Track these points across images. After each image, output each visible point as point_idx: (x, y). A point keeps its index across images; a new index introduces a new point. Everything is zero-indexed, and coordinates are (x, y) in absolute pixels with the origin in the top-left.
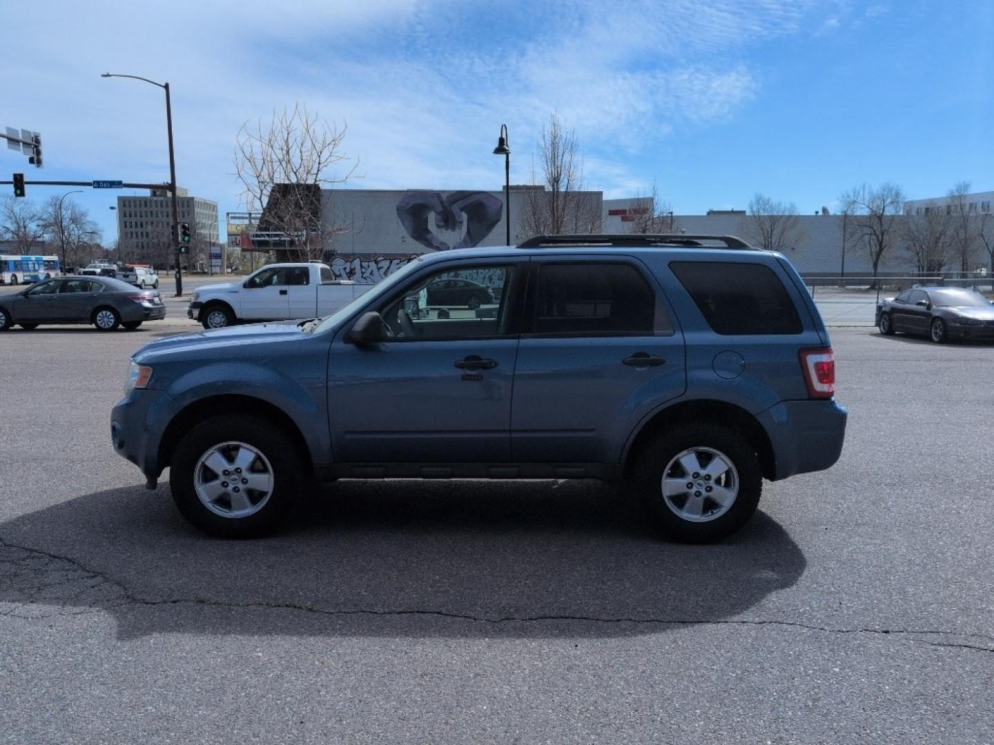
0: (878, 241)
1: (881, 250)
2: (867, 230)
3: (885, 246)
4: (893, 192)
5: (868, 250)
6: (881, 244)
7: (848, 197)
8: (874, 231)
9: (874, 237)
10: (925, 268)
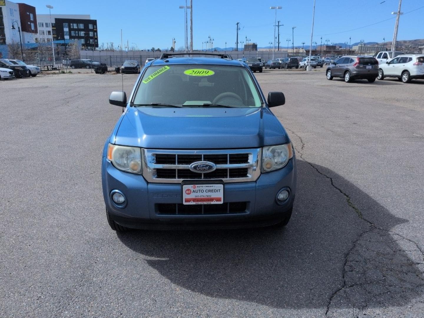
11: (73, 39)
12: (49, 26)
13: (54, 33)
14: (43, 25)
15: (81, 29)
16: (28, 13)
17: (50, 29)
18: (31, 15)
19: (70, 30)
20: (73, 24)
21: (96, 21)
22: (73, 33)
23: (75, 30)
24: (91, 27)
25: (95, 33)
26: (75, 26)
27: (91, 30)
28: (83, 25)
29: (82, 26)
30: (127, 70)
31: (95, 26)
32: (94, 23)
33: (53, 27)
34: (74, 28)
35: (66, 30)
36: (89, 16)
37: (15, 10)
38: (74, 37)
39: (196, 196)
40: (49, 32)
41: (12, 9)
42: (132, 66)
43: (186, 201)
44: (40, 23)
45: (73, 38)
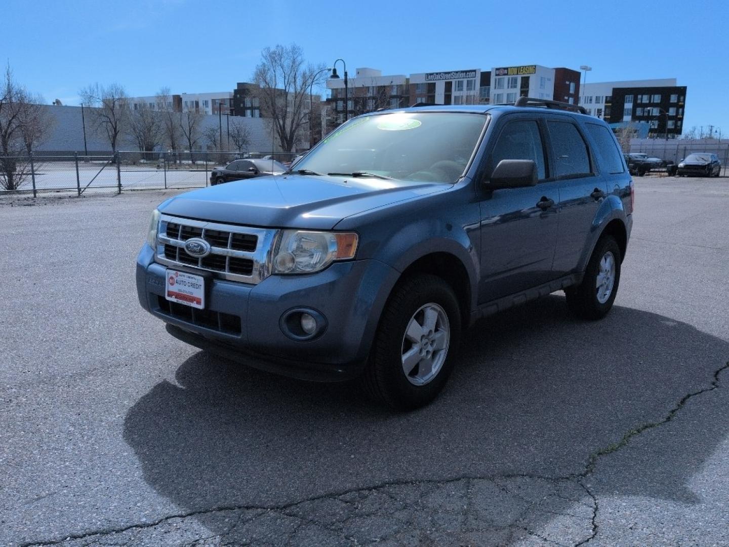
0: (113, 127)
1: (116, 134)
2: (104, 119)
3: (118, 131)
4: (119, 91)
5: (106, 135)
6: (115, 129)
7: (86, 93)
8: (110, 120)
9: (109, 124)
10: (144, 148)
11: (637, 122)
12: (601, 102)
13: (607, 112)
14: (591, 100)
15: (655, 103)
16: (567, 83)
17: (602, 106)
18: (572, 85)
19: (636, 106)
20: (642, 97)
21: (685, 89)
22: (639, 112)
23: (644, 106)
24: (673, 99)
25: (681, 110)
26: (645, 99)
27: (673, 105)
28: (660, 96)
29: (657, 99)
30: (689, 171)
31: (682, 98)
32: (681, 92)
33: (606, 102)
34: (643, 102)
35: (628, 106)
36: (675, 80)
37: (549, 80)
38: (640, 118)
39: (179, 290)
40: (599, 111)
41: (545, 78)
42: (701, 163)
43: (169, 295)
44: (588, 97)
45: (637, 120)
